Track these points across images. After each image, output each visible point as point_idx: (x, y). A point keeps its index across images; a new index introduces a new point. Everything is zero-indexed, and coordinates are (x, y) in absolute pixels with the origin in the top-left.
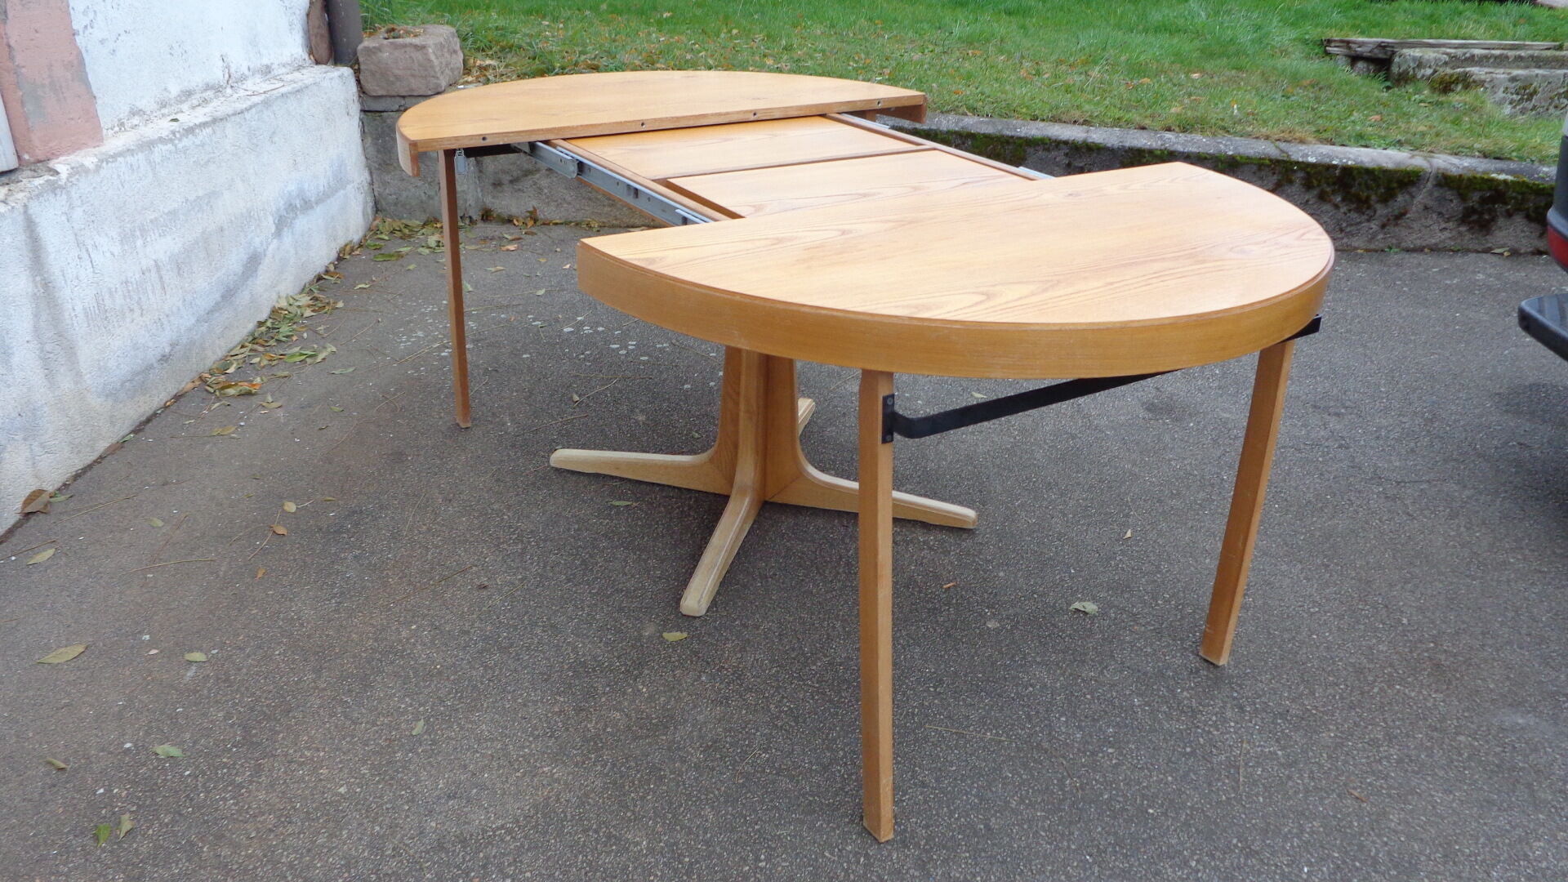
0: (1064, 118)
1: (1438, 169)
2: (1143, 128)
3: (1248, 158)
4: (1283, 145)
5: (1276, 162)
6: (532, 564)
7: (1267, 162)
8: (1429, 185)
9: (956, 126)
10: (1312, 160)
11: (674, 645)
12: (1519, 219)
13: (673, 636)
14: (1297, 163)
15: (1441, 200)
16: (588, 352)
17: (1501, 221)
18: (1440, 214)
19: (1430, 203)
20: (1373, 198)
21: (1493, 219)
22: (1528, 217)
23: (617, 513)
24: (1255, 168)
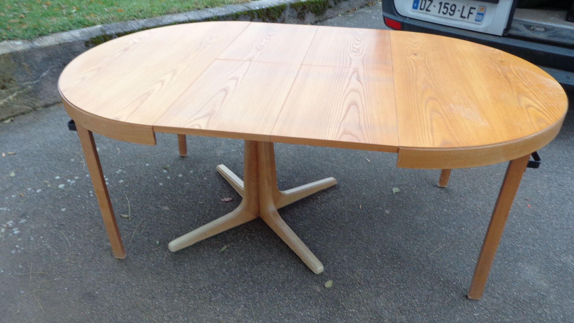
0: (171, 11)
1: (288, 2)
2: (199, 9)
3: (241, 12)
4: (245, 5)
5: (249, 12)
6: (237, 297)
7: (246, 12)
8: (288, 8)
9: (139, 25)
10: (257, 8)
11: (334, 287)
12: (310, 13)
13: (329, 284)
14: (255, 11)
15: (292, 12)
16: (91, 192)
17: (307, 15)
18: (293, 17)
19: (289, 14)
20: (276, 16)
21: (305, 14)
22: (312, 12)
23: (228, 253)
24: (243, 15)
